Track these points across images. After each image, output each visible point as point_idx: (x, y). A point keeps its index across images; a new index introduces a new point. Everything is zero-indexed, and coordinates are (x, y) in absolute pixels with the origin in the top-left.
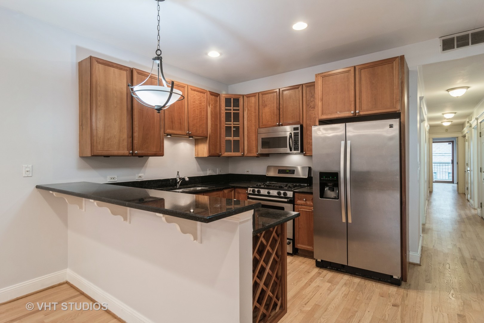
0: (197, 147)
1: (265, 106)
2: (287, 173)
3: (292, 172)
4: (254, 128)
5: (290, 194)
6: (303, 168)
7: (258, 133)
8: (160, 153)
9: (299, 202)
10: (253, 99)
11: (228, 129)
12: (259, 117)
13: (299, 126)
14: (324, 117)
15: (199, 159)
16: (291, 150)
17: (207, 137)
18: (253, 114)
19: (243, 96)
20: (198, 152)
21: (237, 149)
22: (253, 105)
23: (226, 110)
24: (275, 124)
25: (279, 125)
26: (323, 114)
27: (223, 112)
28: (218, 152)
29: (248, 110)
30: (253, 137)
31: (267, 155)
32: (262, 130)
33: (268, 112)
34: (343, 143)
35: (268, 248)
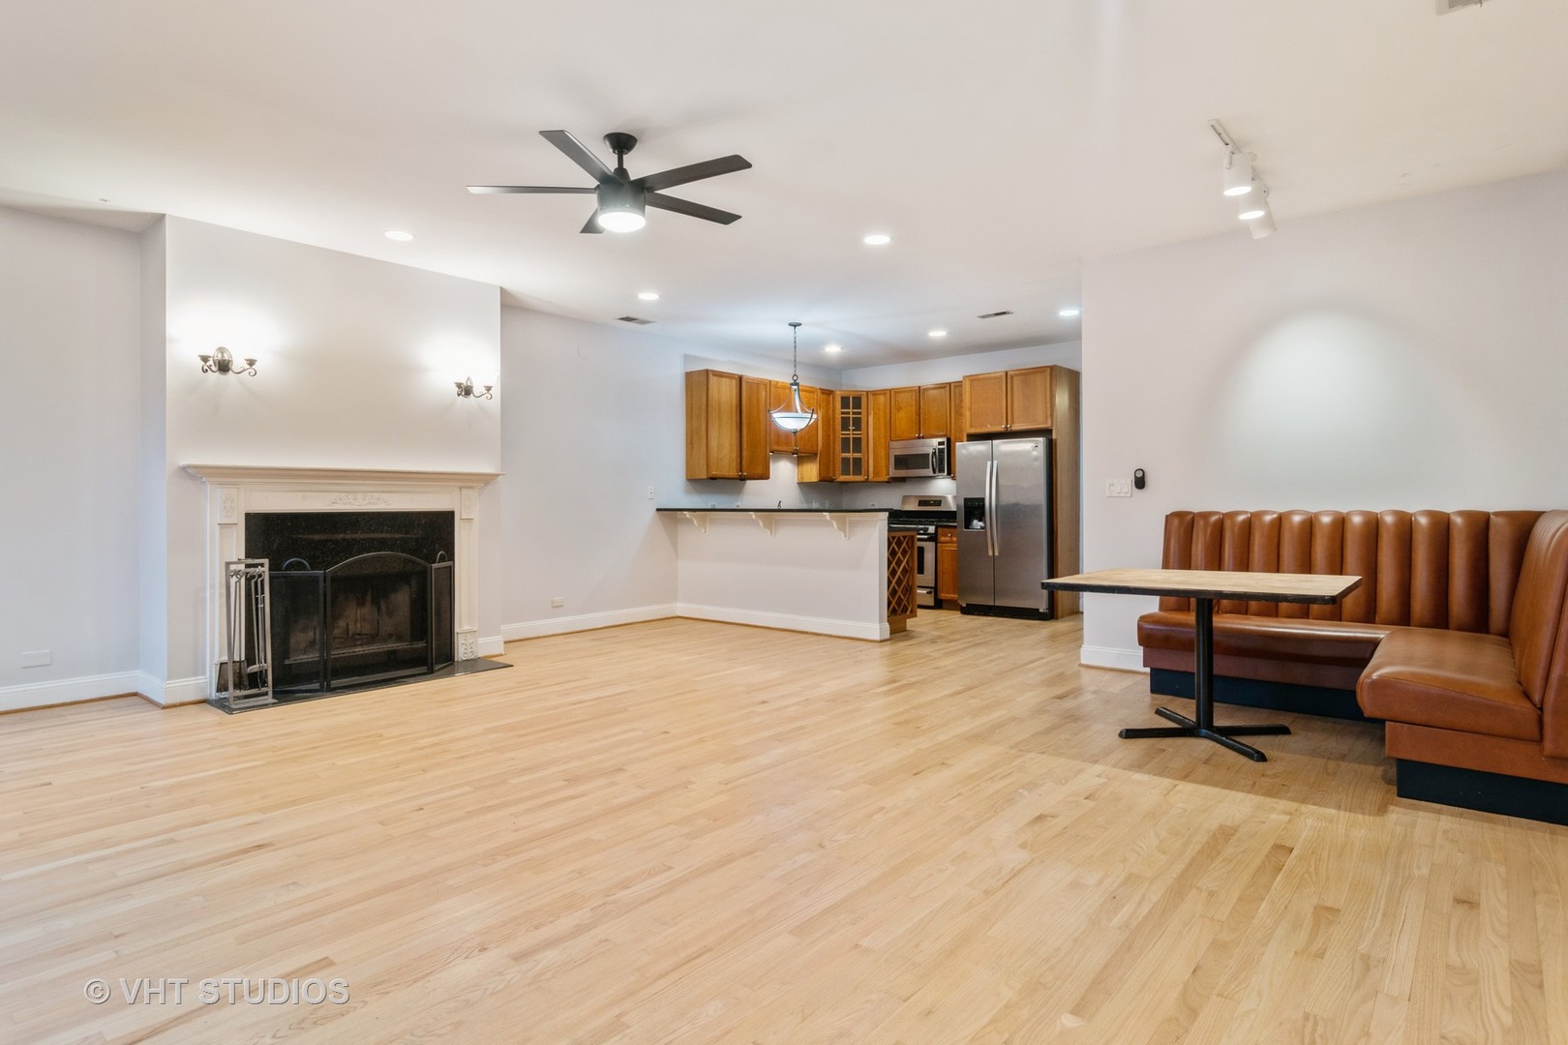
0: (800, 468)
1: (899, 409)
2: (932, 505)
3: (938, 502)
4: (883, 440)
5: (932, 529)
6: (955, 497)
7: (888, 448)
8: (765, 476)
9: (943, 539)
10: (882, 399)
11: (845, 441)
12: (890, 425)
13: (944, 440)
14: (973, 431)
15: (802, 485)
16: (934, 472)
17: (816, 454)
18: (882, 420)
19: (867, 392)
20: (802, 474)
21: (858, 471)
22: (882, 407)
23: (843, 413)
24: (913, 436)
25: (919, 438)
26: (971, 426)
27: (839, 416)
28: (831, 475)
29: (875, 414)
30: (882, 454)
31: (902, 480)
32: (894, 444)
33: (903, 419)
34: (989, 463)
35: (899, 554)
